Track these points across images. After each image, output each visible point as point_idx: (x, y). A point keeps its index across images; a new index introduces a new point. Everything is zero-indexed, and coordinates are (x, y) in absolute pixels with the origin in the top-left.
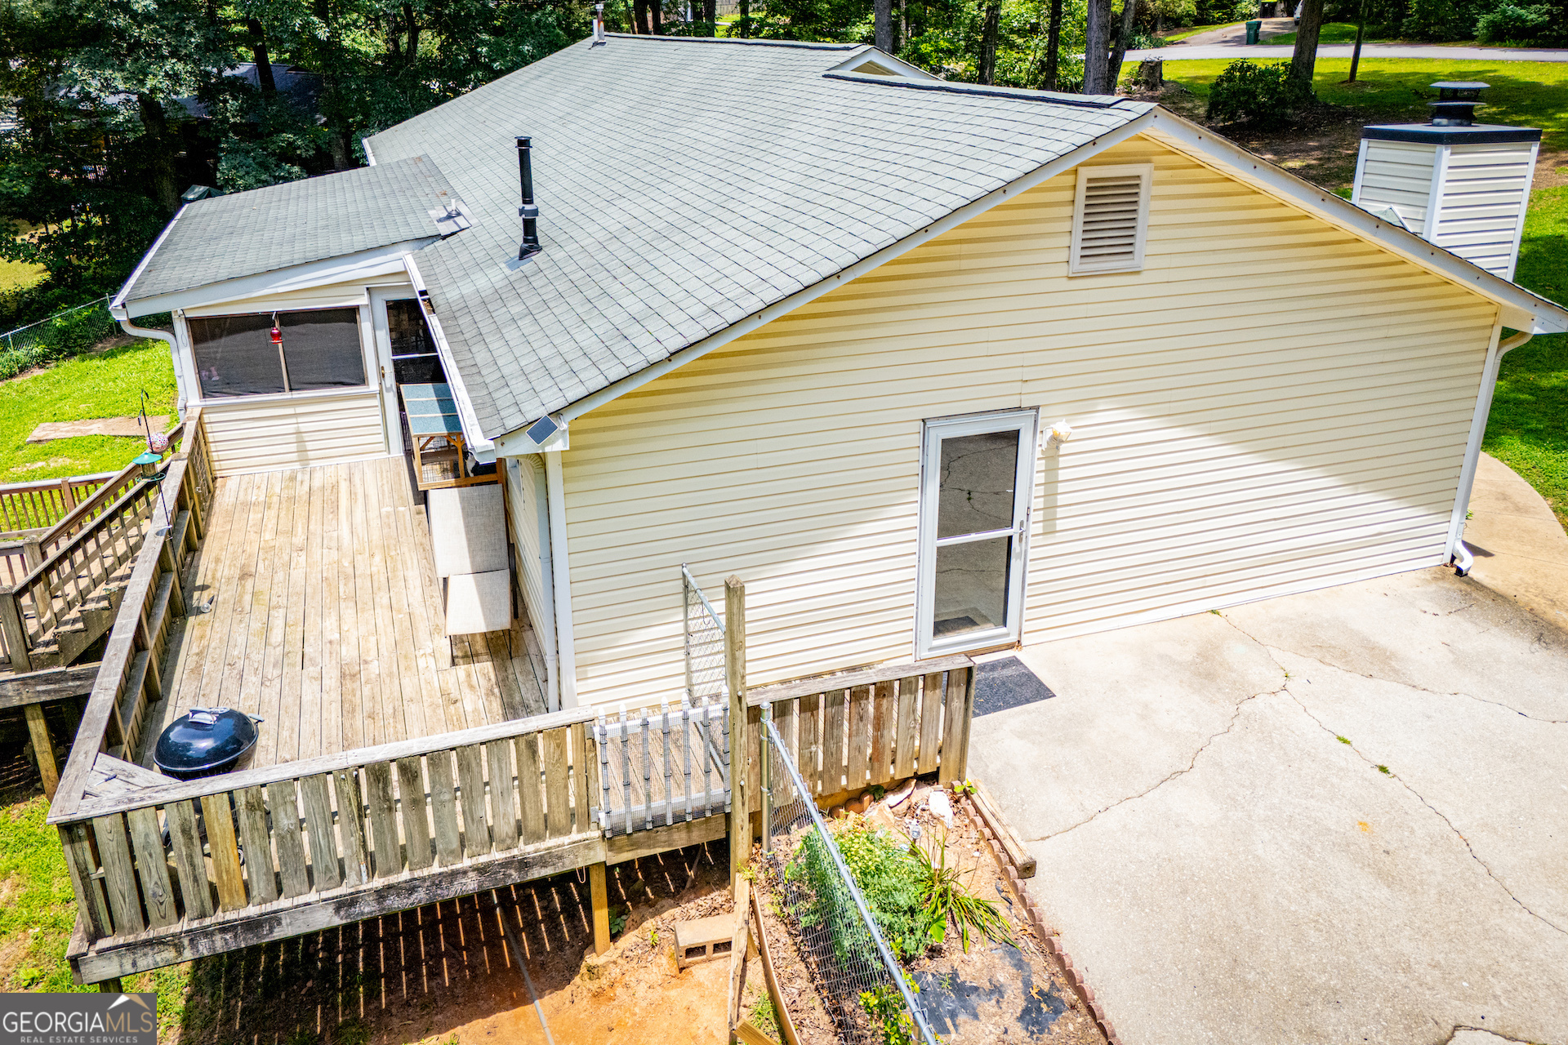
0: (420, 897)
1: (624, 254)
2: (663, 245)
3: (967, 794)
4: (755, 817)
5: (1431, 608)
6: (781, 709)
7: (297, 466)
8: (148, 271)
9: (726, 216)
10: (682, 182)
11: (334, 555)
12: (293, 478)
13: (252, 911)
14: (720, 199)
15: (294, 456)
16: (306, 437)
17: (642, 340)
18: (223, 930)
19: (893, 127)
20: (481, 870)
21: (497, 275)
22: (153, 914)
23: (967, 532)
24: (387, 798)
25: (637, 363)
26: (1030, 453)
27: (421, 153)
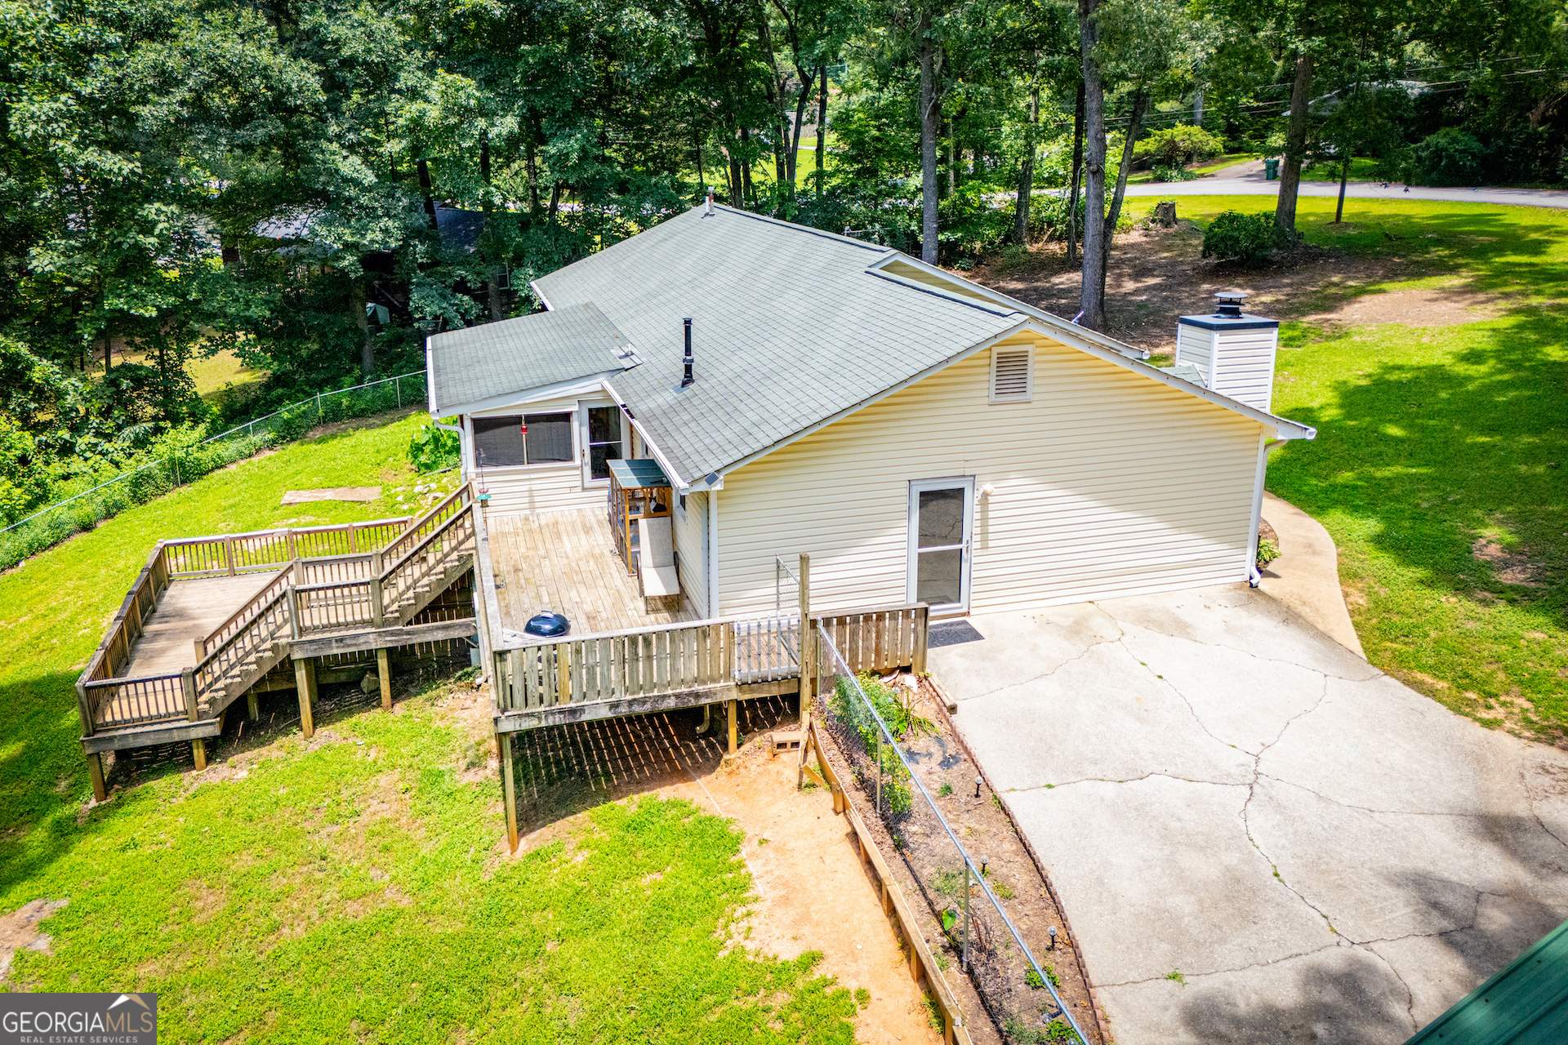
0: (648, 707)
1: (744, 387)
2: (768, 383)
3: (926, 678)
4: (813, 681)
5: (1224, 602)
6: (827, 622)
7: (528, 512)
8: (439, 387)
9: (803, 367)
10: (777, 342)
11: (565, 561)
12: (527, 519)
13: (572, 705)
14: (800, 356)
15: (527, 506)
16: (535, 493)
17: (760, 436)
18: (560, 713)
19: (899, 316)
20: (677, 696)
21: (669, 397)
22: (529, 702)
23: (936, 545)
24: (637, 654)
25: (757, 447)
26: (971, 502)
27: (587, 301)
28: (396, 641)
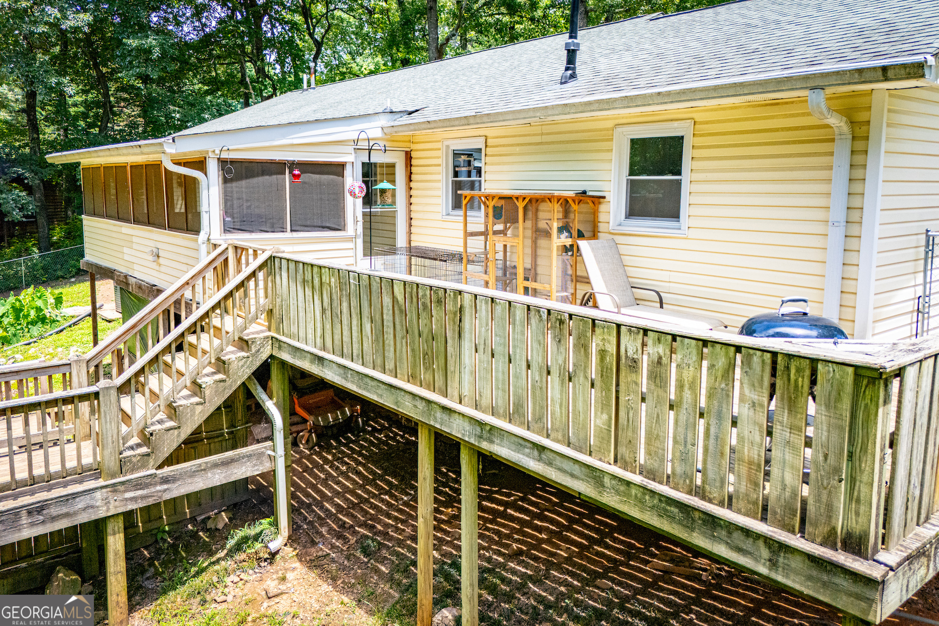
22: (909, 515)
28: (143, 497)
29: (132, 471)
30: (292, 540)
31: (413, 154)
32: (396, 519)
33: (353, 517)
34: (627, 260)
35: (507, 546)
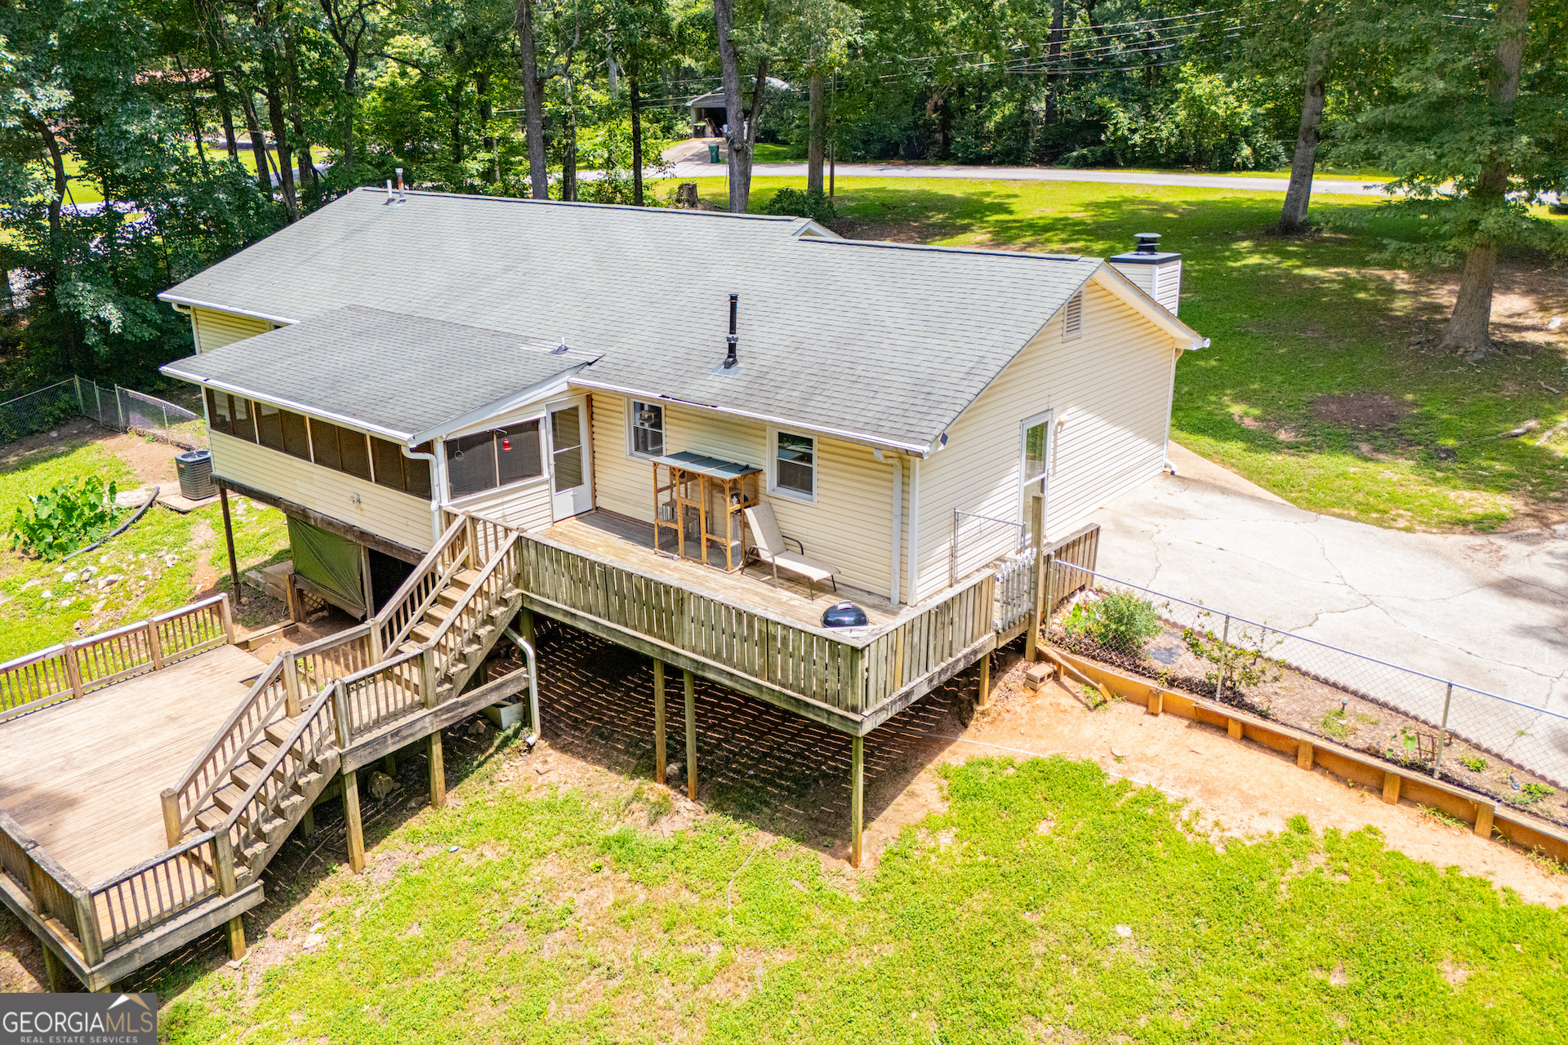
3: (1100, 591)
4: (1043, 614)
5: (1174, 489)
13: (905, 688)
18: (900, 699)
22: (878, 696)
23: (1033, 477)
26: (1050, 433)
28: (452, 717)
29: (444, 701)
30: (543, 736)
31: (594, 397)
32: (616, 711)
33: (582, 713)
34: (779, 516)
35: (705, 722)
